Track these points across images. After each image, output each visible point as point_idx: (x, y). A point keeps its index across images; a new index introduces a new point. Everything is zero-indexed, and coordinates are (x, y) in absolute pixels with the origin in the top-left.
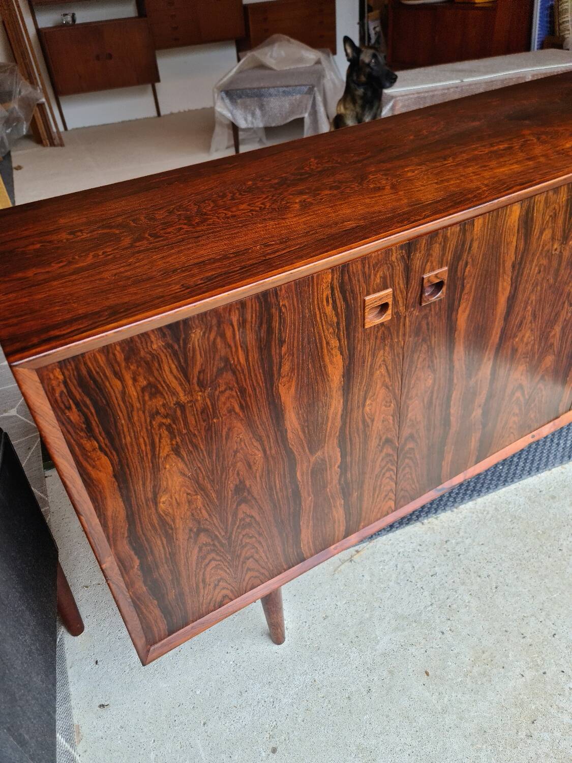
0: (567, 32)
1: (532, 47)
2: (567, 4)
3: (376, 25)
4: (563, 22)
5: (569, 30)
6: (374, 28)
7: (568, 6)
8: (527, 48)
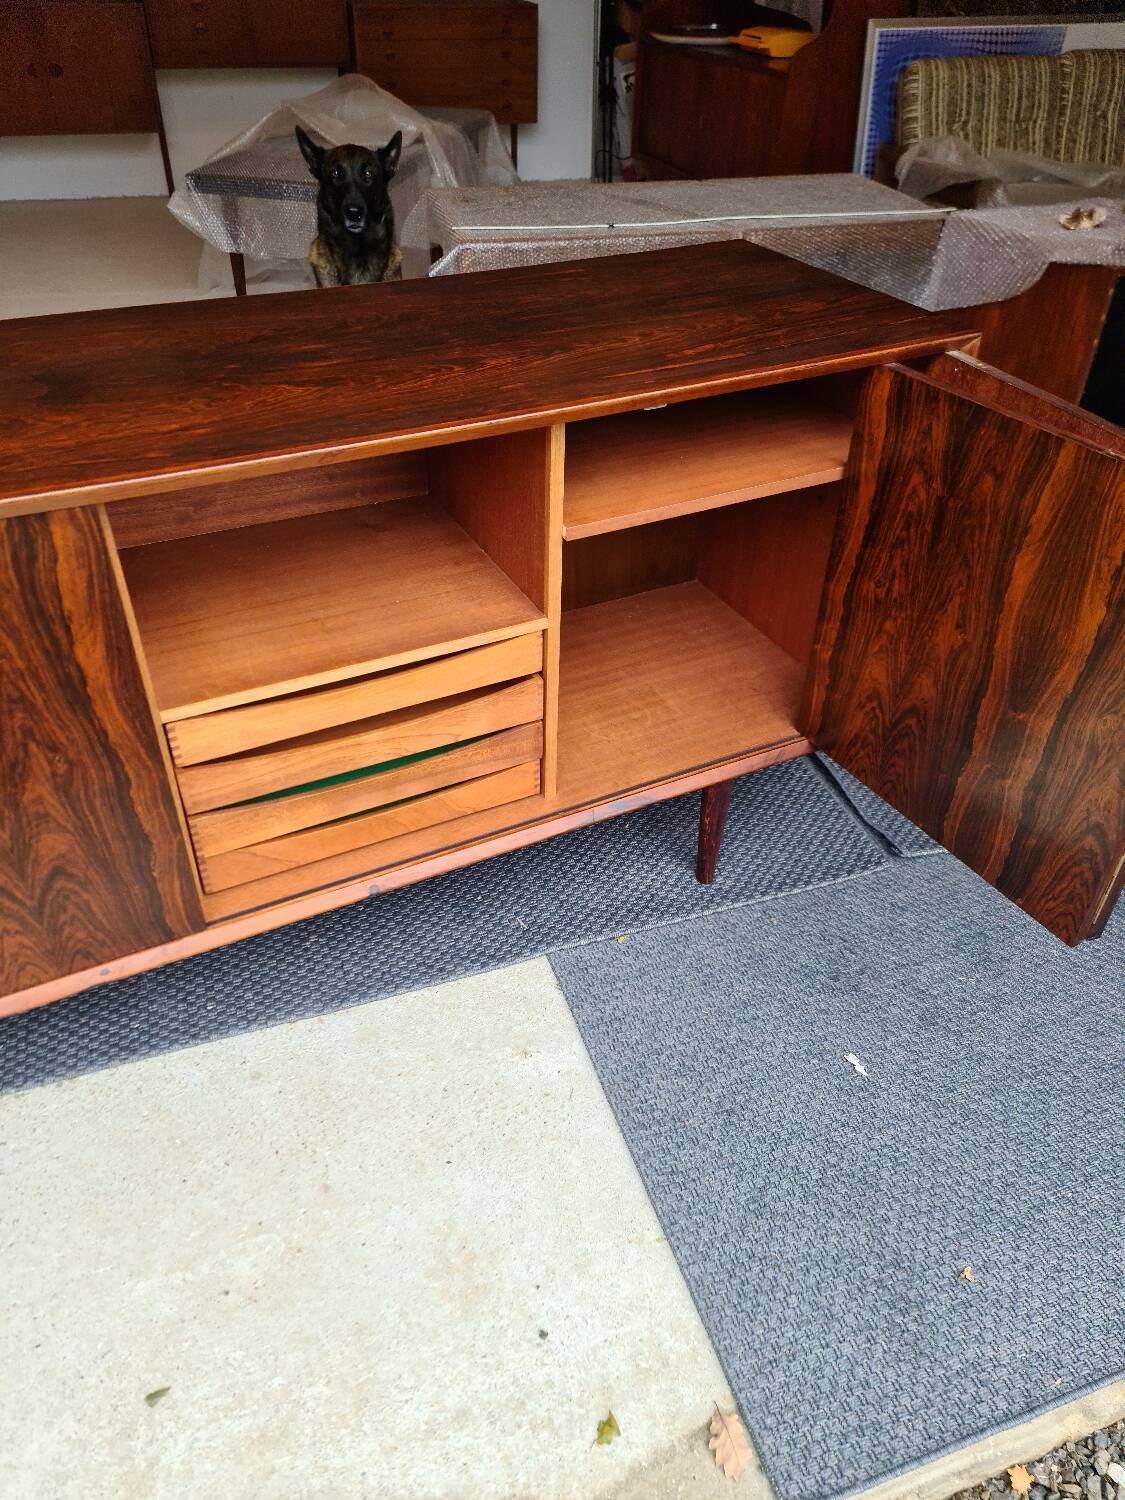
0: (913, 141)
1: (856, 165)
2: (915, 85)
3: (631, 72)
4: (909, 119)
5: (916, 137)
6: (626, 78)
7: (917, 88)
8: (846, 166)
